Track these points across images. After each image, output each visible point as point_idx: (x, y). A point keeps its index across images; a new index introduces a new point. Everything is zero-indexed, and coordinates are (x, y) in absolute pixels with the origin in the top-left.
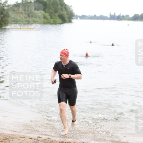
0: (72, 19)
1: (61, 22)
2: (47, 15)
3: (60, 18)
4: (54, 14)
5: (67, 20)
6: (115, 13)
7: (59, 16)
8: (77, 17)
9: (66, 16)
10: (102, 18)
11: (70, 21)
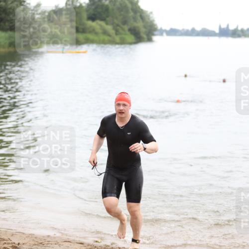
0: (154, 35)
1: (134, 41)
2: (109, 28)
3: (131, 33)
4: (121, 28)
5: (145, 36)
6: (228, 26)
7: (130, 30)
8: (162, 32)
9: (143, 30)
10: (205, 33)
11: (150, 40)
